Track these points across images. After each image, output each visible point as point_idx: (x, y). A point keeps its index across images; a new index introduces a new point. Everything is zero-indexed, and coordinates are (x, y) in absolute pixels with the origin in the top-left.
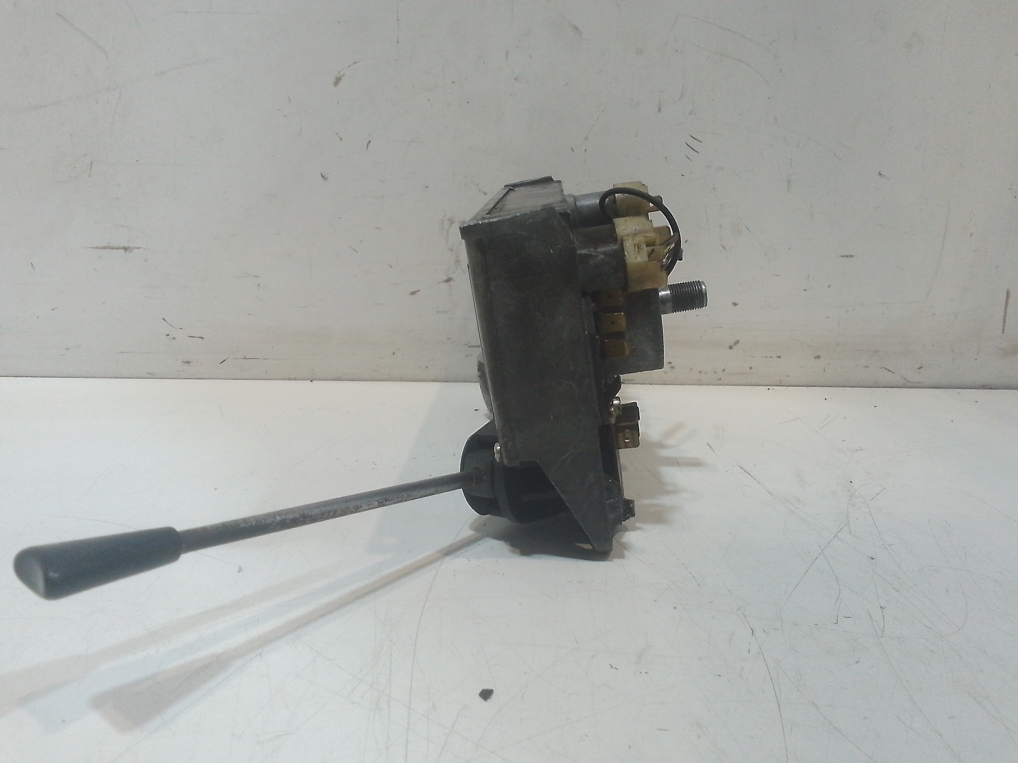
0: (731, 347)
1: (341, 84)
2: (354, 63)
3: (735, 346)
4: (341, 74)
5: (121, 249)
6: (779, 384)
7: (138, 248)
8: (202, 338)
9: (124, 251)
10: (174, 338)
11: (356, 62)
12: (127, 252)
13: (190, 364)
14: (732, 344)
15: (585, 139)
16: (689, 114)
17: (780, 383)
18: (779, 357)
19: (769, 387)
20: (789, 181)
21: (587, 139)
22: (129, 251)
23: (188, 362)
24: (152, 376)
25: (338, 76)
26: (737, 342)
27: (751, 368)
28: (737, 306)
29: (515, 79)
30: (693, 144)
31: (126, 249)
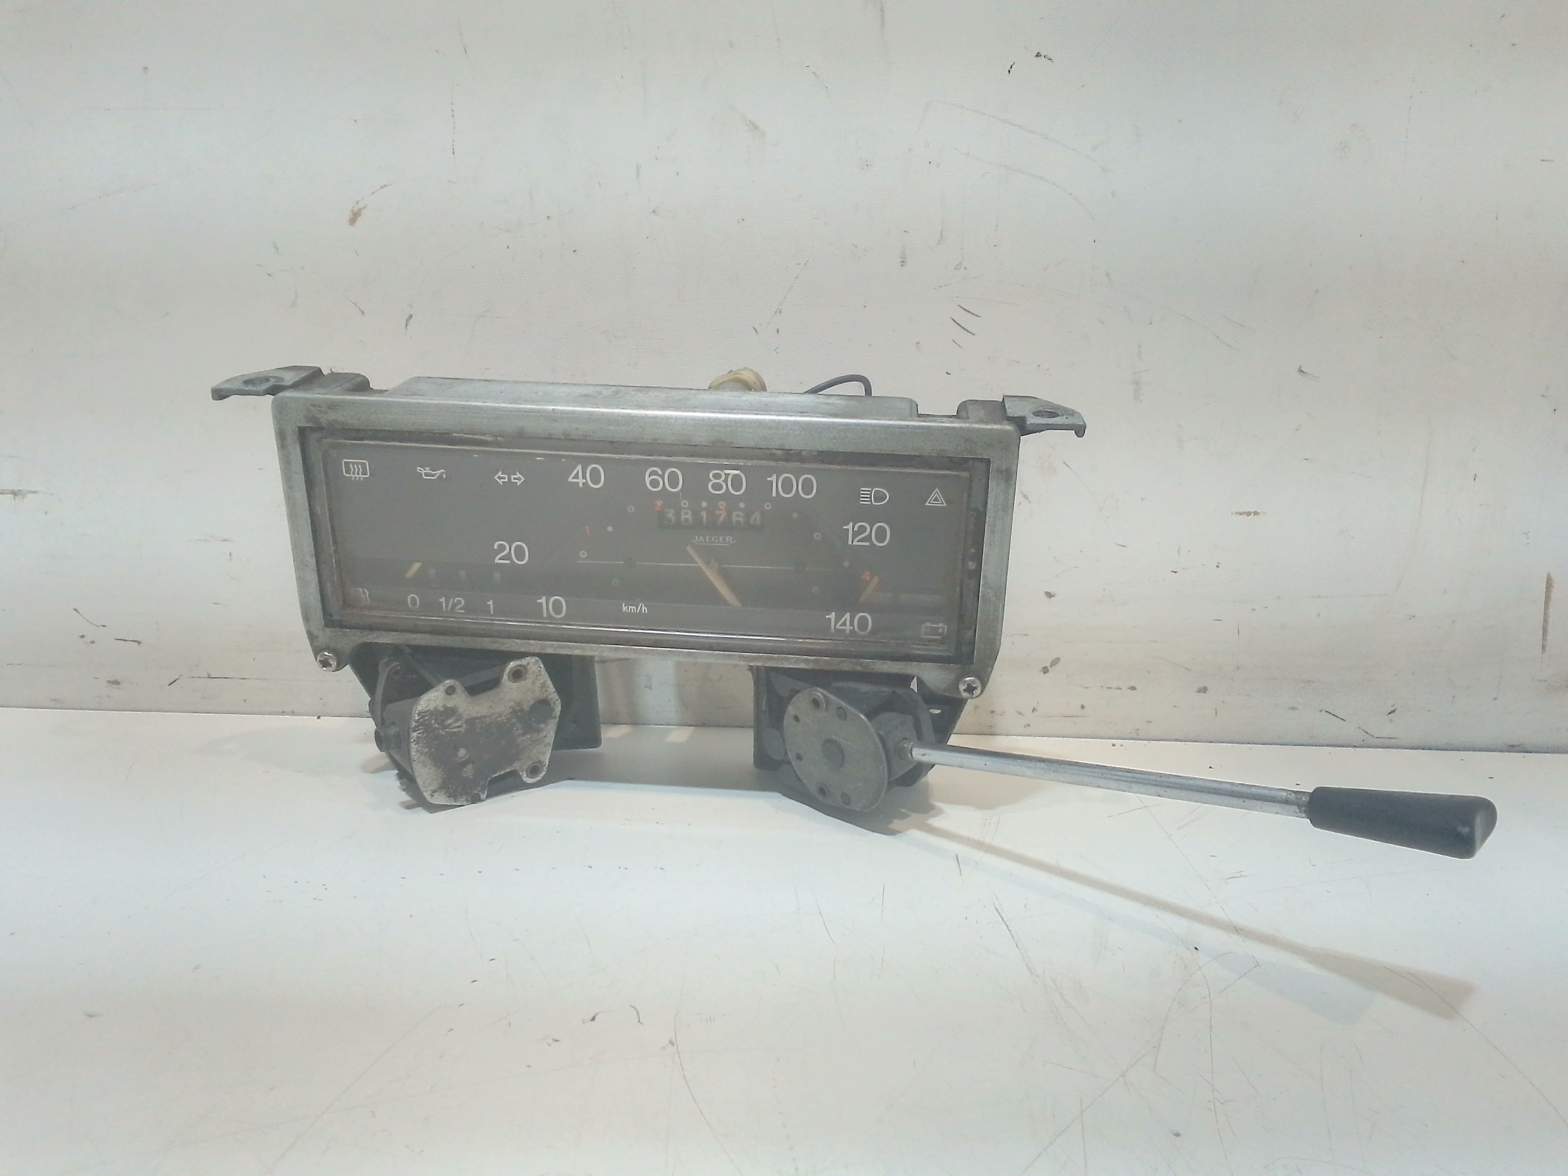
0: (1045, 670)
1: (360, 221)
2: (382, 187)
3: (1053, 667)
4: (361, 205)
5: (8, 494)
6: (1135, 736)
7: (34, 492)
8: (139, 643)
9: (12, 496)
10: (93, 642)
11: (386, 186)
12: (17, 498)
13: (119, 686)
14: (1048, 665)
15: (776, 312)
16: (955, 269)
17: (1138, 735)
18: (1133, 688)
19: (1114, 741)
20: (1137, 383)
21: (780, 312)
22: (19, 497)
23: (117, 683)
24: (57, 704)
25: (356, 209)
26: (1056, 662)
27: (1083, 707)
28: (1053, 598)
29: (654, 211)
30: (965, 319)
31: (15, 493)
